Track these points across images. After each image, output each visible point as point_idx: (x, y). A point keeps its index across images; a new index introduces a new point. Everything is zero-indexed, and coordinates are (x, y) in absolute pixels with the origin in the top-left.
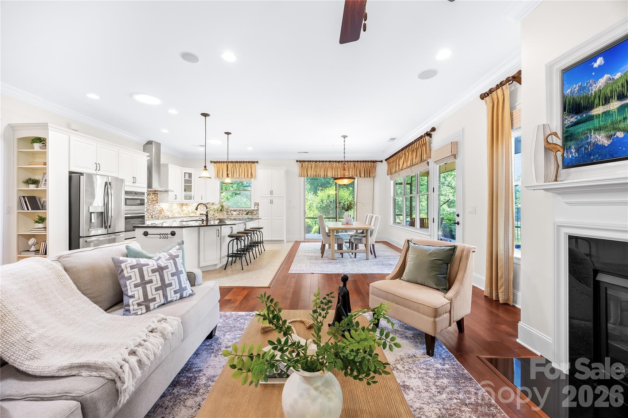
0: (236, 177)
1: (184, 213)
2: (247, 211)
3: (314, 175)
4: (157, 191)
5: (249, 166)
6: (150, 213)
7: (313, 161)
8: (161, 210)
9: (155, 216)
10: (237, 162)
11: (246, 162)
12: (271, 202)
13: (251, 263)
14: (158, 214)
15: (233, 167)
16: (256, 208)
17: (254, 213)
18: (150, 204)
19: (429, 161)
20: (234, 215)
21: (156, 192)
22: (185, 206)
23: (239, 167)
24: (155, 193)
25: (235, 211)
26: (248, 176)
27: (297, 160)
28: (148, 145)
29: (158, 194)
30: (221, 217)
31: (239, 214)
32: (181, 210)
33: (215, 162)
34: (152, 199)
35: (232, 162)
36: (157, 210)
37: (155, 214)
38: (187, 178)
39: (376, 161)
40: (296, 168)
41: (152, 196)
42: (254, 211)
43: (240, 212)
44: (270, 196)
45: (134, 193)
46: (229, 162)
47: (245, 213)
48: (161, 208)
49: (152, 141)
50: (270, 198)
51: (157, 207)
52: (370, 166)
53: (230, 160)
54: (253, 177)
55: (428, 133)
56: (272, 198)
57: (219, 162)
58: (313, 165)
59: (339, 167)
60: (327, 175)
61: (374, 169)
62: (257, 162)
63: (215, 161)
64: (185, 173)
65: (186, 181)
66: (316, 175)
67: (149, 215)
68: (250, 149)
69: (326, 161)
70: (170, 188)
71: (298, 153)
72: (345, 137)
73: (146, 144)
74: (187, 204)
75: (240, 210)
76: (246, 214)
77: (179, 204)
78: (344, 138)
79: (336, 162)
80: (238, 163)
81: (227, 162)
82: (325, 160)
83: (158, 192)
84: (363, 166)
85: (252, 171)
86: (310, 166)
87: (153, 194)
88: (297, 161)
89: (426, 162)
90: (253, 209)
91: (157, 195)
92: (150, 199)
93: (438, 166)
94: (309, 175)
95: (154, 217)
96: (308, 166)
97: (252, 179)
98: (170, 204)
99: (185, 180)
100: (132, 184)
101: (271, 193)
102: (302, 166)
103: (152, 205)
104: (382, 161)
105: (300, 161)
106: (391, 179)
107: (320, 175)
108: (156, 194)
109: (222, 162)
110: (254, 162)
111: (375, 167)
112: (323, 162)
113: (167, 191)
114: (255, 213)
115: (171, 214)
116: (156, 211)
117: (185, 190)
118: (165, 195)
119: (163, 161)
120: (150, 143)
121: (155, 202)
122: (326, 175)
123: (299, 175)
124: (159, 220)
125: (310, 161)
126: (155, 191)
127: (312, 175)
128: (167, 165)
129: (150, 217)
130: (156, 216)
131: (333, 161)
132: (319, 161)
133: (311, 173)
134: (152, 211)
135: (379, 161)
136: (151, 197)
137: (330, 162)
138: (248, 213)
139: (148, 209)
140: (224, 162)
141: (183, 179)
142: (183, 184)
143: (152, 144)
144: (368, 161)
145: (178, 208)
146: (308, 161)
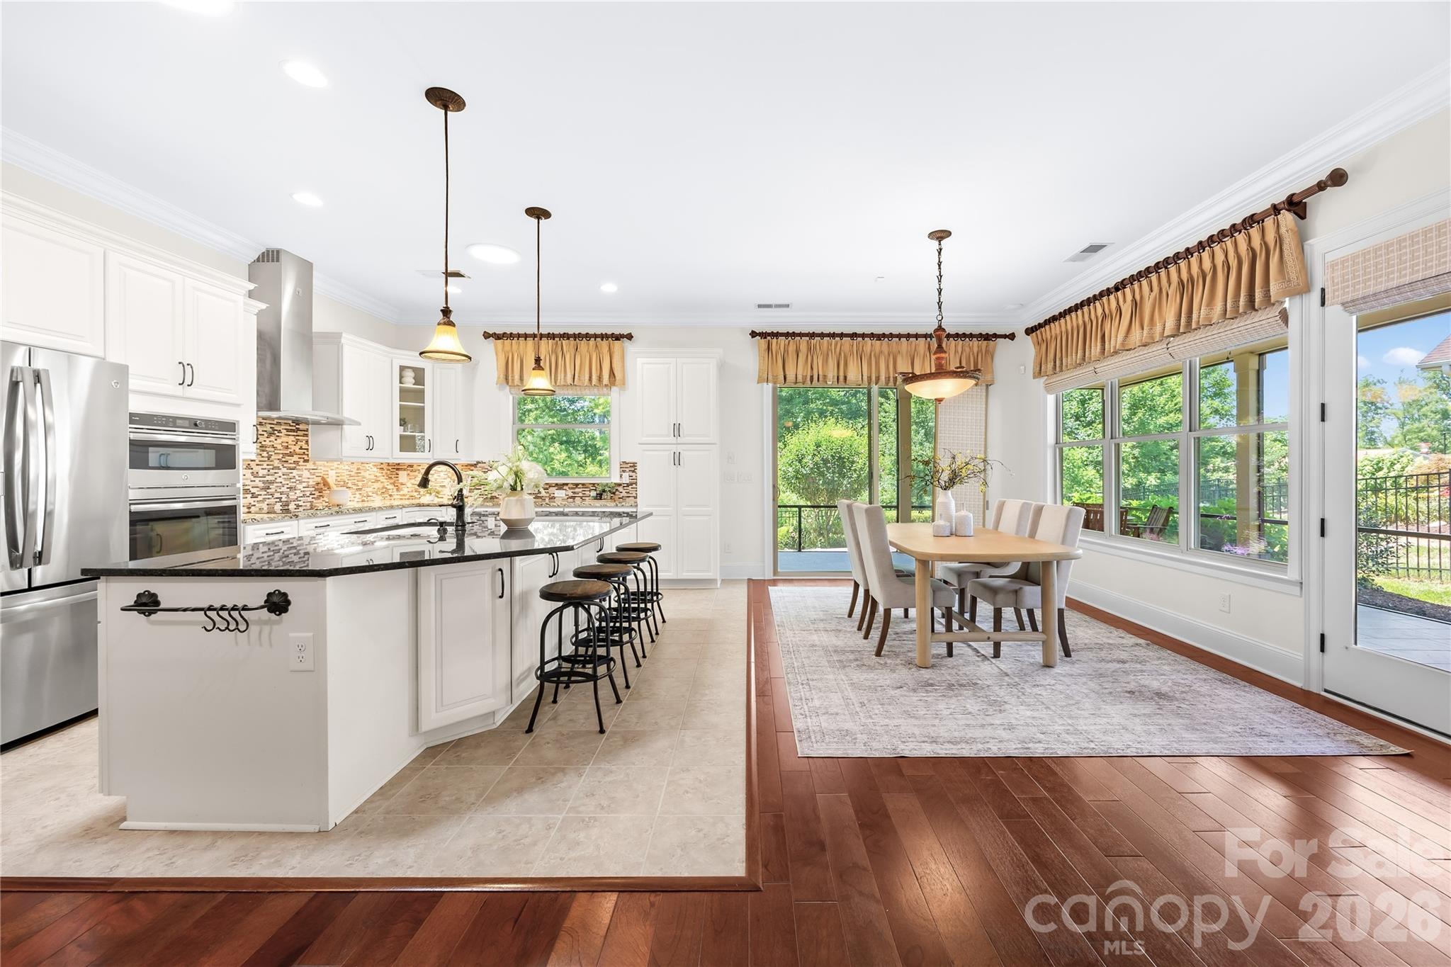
0: (562, 383)
1: (401, 493)
2: (600, 488)
3: (804, 378)
4: (307, 422)
5: (605, 350)
6: (277, 495)
7: (801, 335)
8: (322, 486)
9: (298, 506)
10: (565, 336)
11: (596, 336)
12: (677, 460)
13: (628, 687)
14: (310, 499)
15: (554, 351)
16: (626, 480)
17: (621, 495)
18: (276, 463)
19: (1286, 305)
20: (558, 502)
21: (301, 427)
22: (405, 473)
23: (573, 351)
24: (297, 426)
25: (560, 486)
26: (600, 378)
27: (753, 332)
28: (266, 264)
29: (310, 433)
30: (514, 514)
31: (573, 498)
32: (393, 484)
33: (498, 337)
34: (287, 448)
35: (551, 336)
36: (305, 485)
37: (297, 499)
38: (409, 382)
39: (996, 336)
40: (750, 357)
41: (285, 439)
42: (620, 489)
43: (577, 490)
44: (673, 440)
45: (186, 423)
46: (542, 336)
47: (593, 494)
48: (319, 480)
49: (278, 252)
50: (674, 449)
51: (306, 474)
52: (976, 350)
53: (544, 331)
54: (617, 382)
55: (1296, 199)
56: (679, 449)
57: (511, 336)
58: (803, 348)
59: (881, 352)
60: (845, 378)
61: (989, 360)
62: (630, 337)
63: (499, 331)
64: (402, 368)
65: (404, 394)
66: (812, 377)
67: (273, 501)
68: (609, 288)
69: (842, 335)
70: (347, 412)
71: (760, 306)
72: (941, 235)
73: (258, 260)
74: (411, 466)
75: (577, 485)
76: (596, 498)
77: (384, 466)
78: (940, 239)
79: (872, 336)
80: (568, 339)
81: (534, 336)
82: (838, 331)
83: (310, 427)
84: (956, 351)
85: (615, 366)
86: (792, 348)
87: (288, 430)
88: (753, 334)
89: (1275, 311)
90: (618, 481)
91: (307, 435)
92: (279, 447)
93: (1354, 318)
94: (791, 377)
95: (292, 507)
96: (786, 351)
97: (614, 388)
98: (355, 466)
99: (402, 391)
100: (180, 391)
101: (677, 430)
102: (769, 348)
103: (285, 470)
104: (1012, 337)
105: (763, 335)
106: (1048, 388)
107: (825, 377)
108: (299, 433)
109: (519, 336)
110: (618, 337)
111: (990, 354)
112: (833, 335)
113: (337, 424)
114: (624, 494)
115: (358, 496)
116: (300, 487)
117: (403, 422)
118: (330, 435)
119: (321, 322)
120: (271, 256)
121: (295, 458)
122: (841, 378)
123: (759, 377)
124: (302, 522)
125: (794, 335)
126: (297, 422)
127: (800, 378)
128: (339, 336)
129: (278, 507)
130: (300, 503)
131: (863, 336)
132: (822, 335)
133: (797, 369)
134: (284, 489)
135: (1005, 336)
136: (279, 441)
137: (853, 336)
138: (601, 495)
139: (272, 482)
140: (526, 336)
141: (397, 385)
142: (397, 403)
143: (278, 261)
144: (971, 336)
145: (382, 479)
146: (787, 335)
